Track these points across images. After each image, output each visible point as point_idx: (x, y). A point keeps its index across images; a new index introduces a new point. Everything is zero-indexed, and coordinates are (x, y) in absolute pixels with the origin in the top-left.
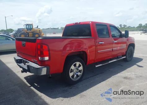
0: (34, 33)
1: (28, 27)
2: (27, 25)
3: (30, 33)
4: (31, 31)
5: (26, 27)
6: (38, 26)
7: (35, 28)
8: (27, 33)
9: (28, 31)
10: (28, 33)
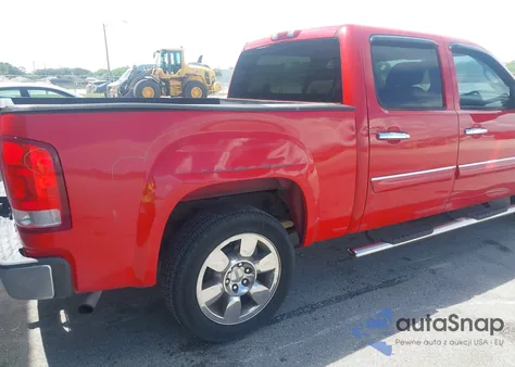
0: (187, 83)
1: (166, 61)
2: (164, 52)
3: (172, 83)
4: (176, 75)
5: (160, 59)
6: (201, 57)
7: (194, 64)
8: (164, 80)
9: (167, 76)
10: (167, 81)
